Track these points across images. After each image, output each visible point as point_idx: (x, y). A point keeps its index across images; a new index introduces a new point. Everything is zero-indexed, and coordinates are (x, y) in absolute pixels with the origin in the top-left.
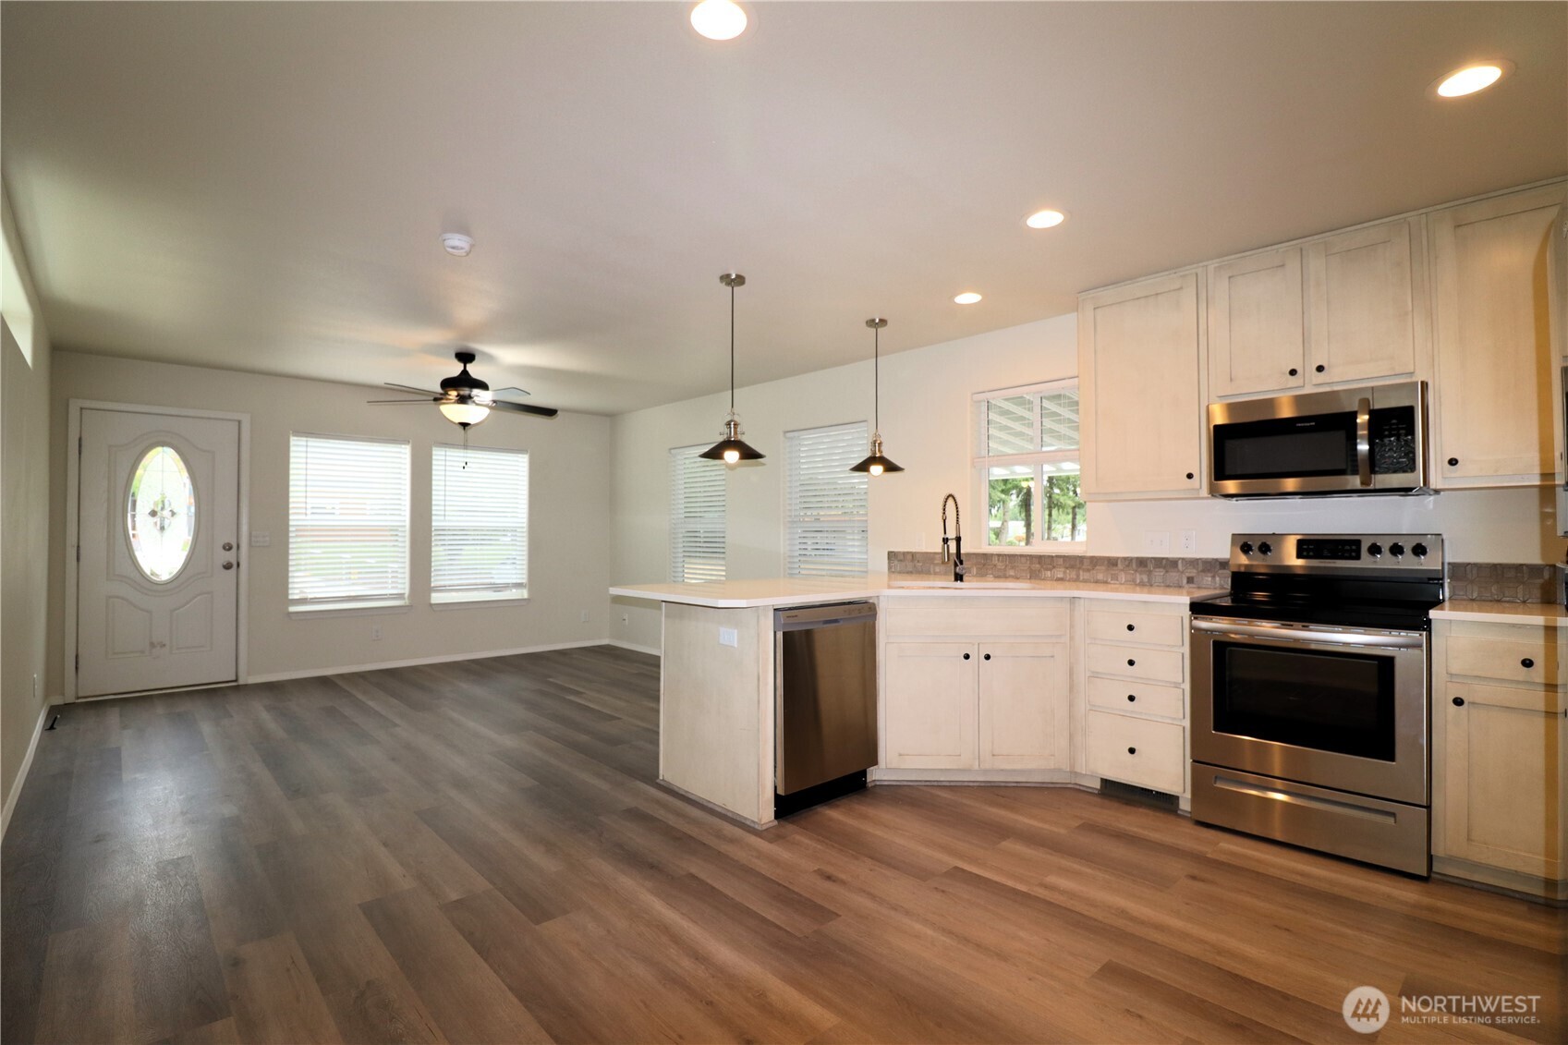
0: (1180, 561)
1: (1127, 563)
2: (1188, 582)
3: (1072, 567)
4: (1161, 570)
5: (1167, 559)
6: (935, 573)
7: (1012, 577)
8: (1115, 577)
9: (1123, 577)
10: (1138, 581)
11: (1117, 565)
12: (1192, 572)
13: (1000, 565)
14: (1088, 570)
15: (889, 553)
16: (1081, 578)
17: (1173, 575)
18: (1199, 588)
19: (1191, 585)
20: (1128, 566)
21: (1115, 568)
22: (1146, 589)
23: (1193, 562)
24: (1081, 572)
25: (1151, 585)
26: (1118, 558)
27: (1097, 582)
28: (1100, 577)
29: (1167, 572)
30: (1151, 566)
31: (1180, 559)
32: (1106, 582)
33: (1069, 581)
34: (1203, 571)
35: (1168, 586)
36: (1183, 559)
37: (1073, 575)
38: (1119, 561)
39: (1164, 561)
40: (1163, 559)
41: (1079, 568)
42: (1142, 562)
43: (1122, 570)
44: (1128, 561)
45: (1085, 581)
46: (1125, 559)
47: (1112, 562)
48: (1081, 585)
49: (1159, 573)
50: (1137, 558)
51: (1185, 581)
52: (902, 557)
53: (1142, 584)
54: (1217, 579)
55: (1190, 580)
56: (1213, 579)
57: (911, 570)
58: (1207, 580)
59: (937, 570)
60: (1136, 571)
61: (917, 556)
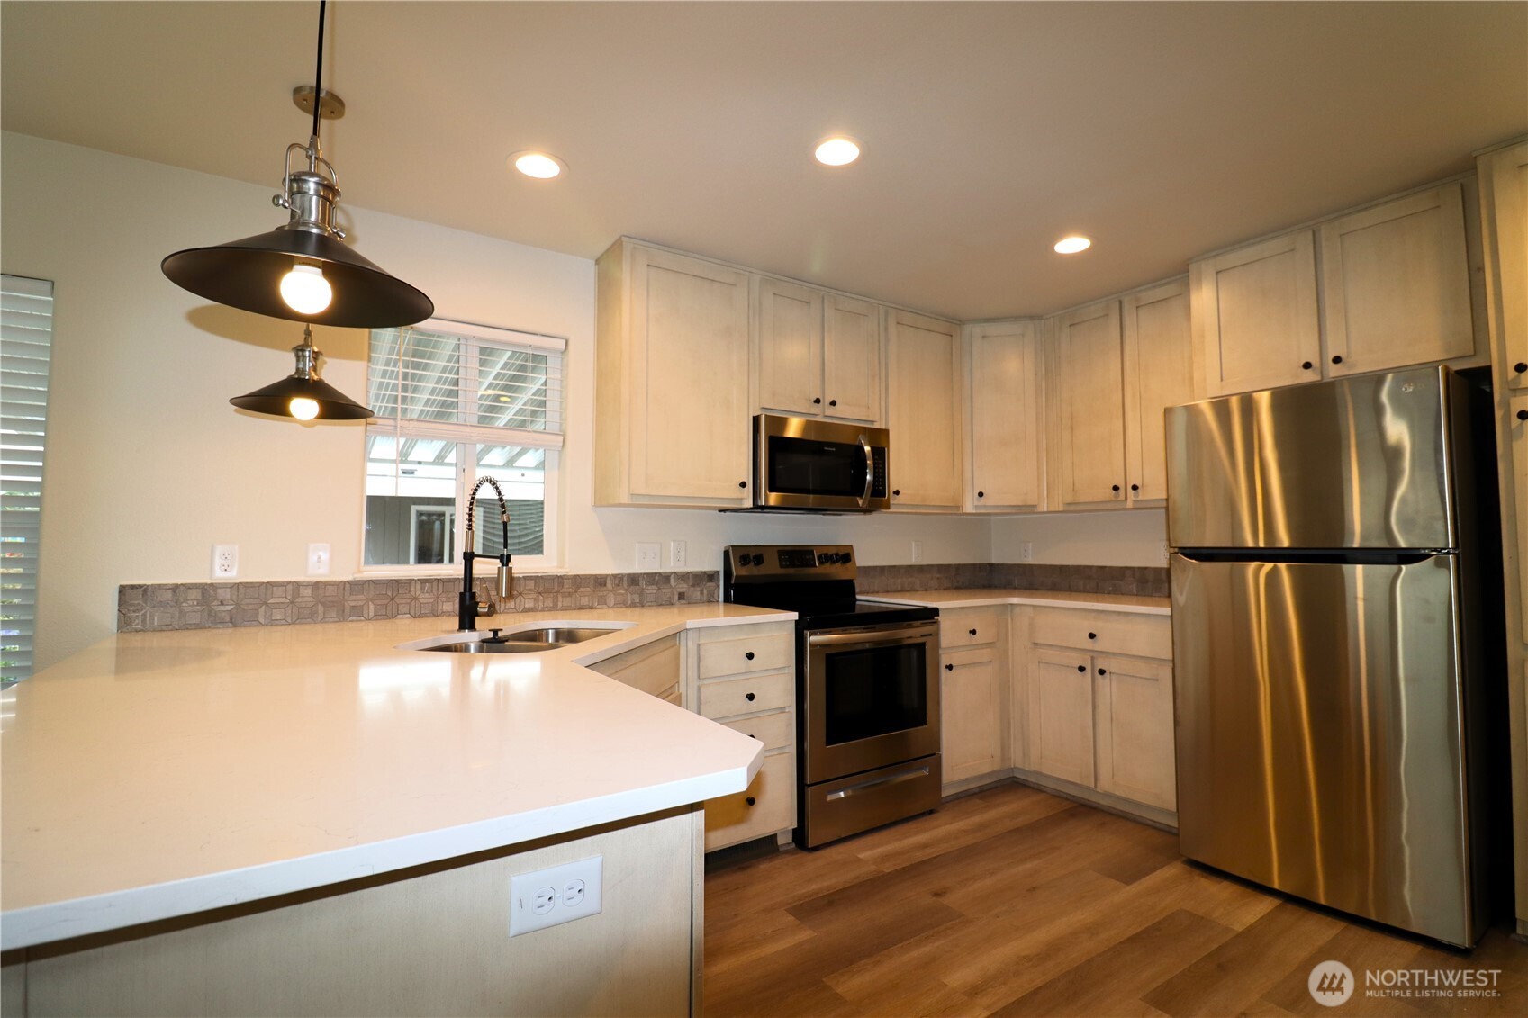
0: (672, 576)
1: (617, 582)
2: (679, 599)
3: (548, 591)
4: (653, 587)
5: (660, 574)
6: (271, 623)
8: (603, 601)
9: (612, 599)
10: (629, 602)
11: (605, 585)
12: (683, 587)
14: (570, 595)
15: (123, 590)
16: (560, 604)
17: (666, 590)
18: (689, 604)
19: (682, 602)
20: (618, 585)
21: (604, 589)
22: (637, 611)
23: (683, 577)
24: (560, 598)
25: (643, 606)
26: (607, 576)
27: (580, 608)
28: (585, 601)
29: (659, 589)
30: (643, 583)
31: (672, 573)
32: (592, 608)
33: (543, 611)
34: (693, 586)
35: (661, 605)
36: (675, 574)
37: (549, 603)
38: (608, 581)
39: (657, 578)
40: (656, 574)
41: (558, 592)
42: (634, 579)
43: (611, 591)
44: (618, 579)
45: (565, 609)
46: (615, 576)
47: (599, 581)
48: (560, 613)
49: (652, 589)
50: (629, 575)
51: (676, 597)
52: (168, 595)
53: (633, 605)
54: (705, 592)
55: (681, 596)
56: (702, 593)
57: (197, 621)
58: (697, 595)
59: (278, 615)
60: (627, 590)
61: (219, 591)
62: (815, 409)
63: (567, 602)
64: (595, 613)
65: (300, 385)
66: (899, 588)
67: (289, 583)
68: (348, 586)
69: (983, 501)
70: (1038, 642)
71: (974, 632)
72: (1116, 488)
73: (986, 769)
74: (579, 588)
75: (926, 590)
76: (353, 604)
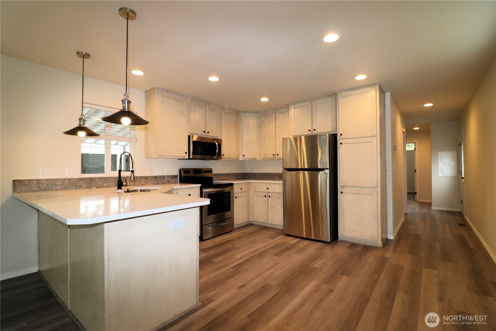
1: (151, 178)
4: (161, 179)
5: (163, 176)
7: (106, 187)
9: (150, 183)
10: (154, 183)
12: (169, 179)
13: (100, 183)
14: (139, 181)
15: (14, 181)
16: (136, 184)
17: (164, 180)
18: (170, 183)
21: (148, 180)
22: (157, 185)
23: (169, 176)
24: (136, 182)
27: (142, 185)
28: (143, 183)
30: (158, 178)
31: (165, 176)
32: (145, 185)
33: (132, 186)
34: (171, 179)
36: (166, 176)
38: (149, 177)
39: (162, 177)
40: (161, 176)
42: (156, 177)
44: (152, 177)
46: (151, 177)
47: (147, 178)
49: (161, 180)
50: (154, 176)
51: (167, 182)
52: (27, 182)
53: (156, 184)
54: (174, 180)
55: (168, 182)
56: (173, 180)
57: (36, 189)
58: (172, 181)
59: (58, 188)
60: (154, 180)
61: (42, 181)
62: (204, 134)
63: (138, 183)
64: (146, 186)
65: (80, 128)
66: (223, 179)
67: (62, 179)
68: (78, 180)
69: (244, 157)
70: (257, 191)
71: (242, 189)
72: (274, 155)
73: (244, 221)
74: (141, 179)
75: (230, 180)
76: (80, 184)
